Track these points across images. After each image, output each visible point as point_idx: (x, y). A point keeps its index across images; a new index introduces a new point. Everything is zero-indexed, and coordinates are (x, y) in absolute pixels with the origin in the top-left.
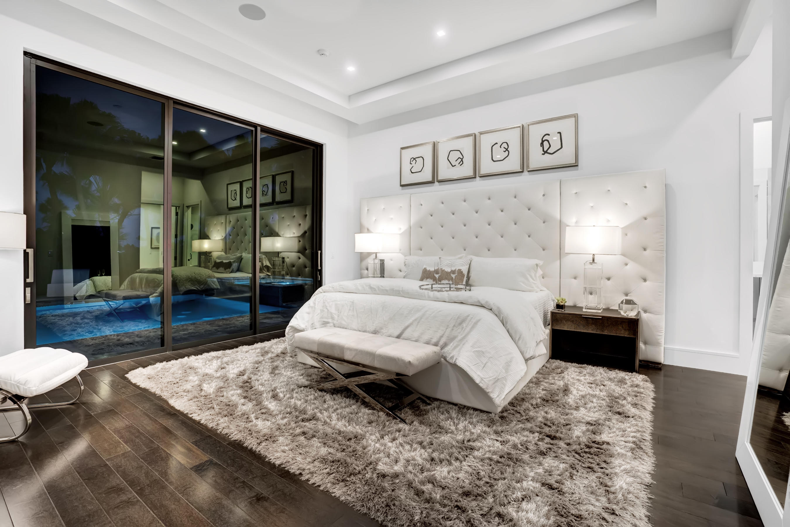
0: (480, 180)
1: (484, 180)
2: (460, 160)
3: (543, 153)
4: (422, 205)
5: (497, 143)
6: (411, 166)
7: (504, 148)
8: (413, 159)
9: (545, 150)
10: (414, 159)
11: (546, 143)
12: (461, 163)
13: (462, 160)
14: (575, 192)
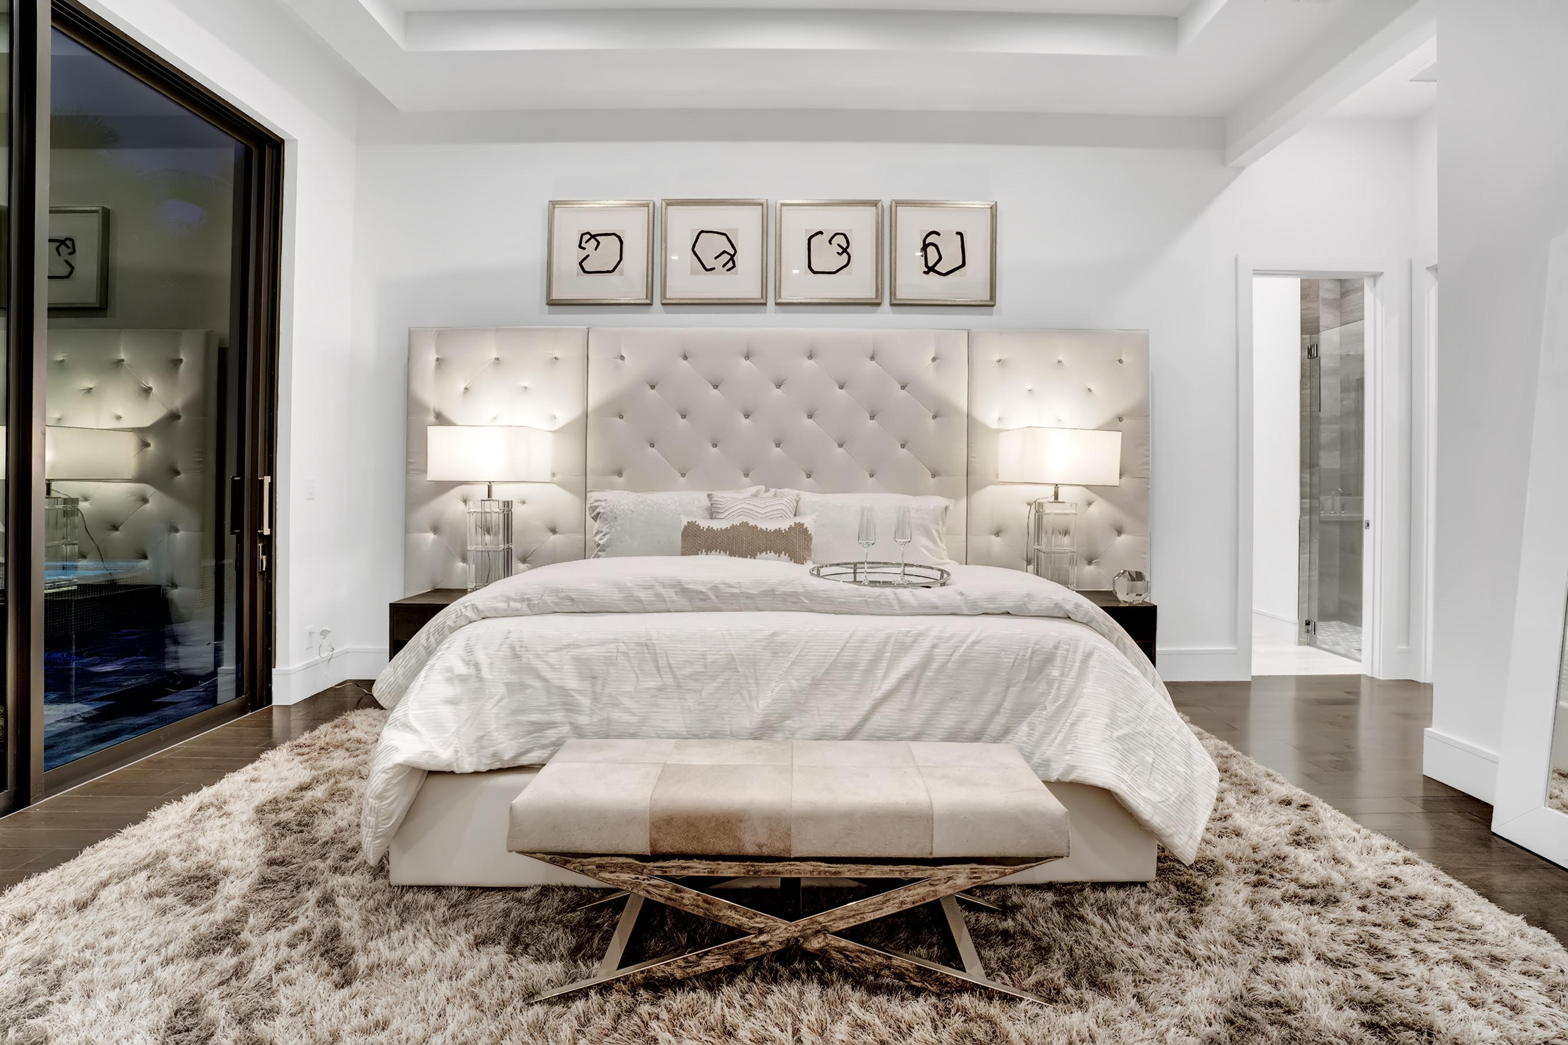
0: (776, 312)
1: (784, 312)
2: (726, 257)
3: (926, 270)
4: (622, 358)
5: (821, 233)
6: (584, 254)
7: (839, 245)
8: (587, 237)
9: (930, 264)
10: (593, 237)
11: (931, 250)
12: (730, 265)
13: (732, 259)
14: (997, 358)
